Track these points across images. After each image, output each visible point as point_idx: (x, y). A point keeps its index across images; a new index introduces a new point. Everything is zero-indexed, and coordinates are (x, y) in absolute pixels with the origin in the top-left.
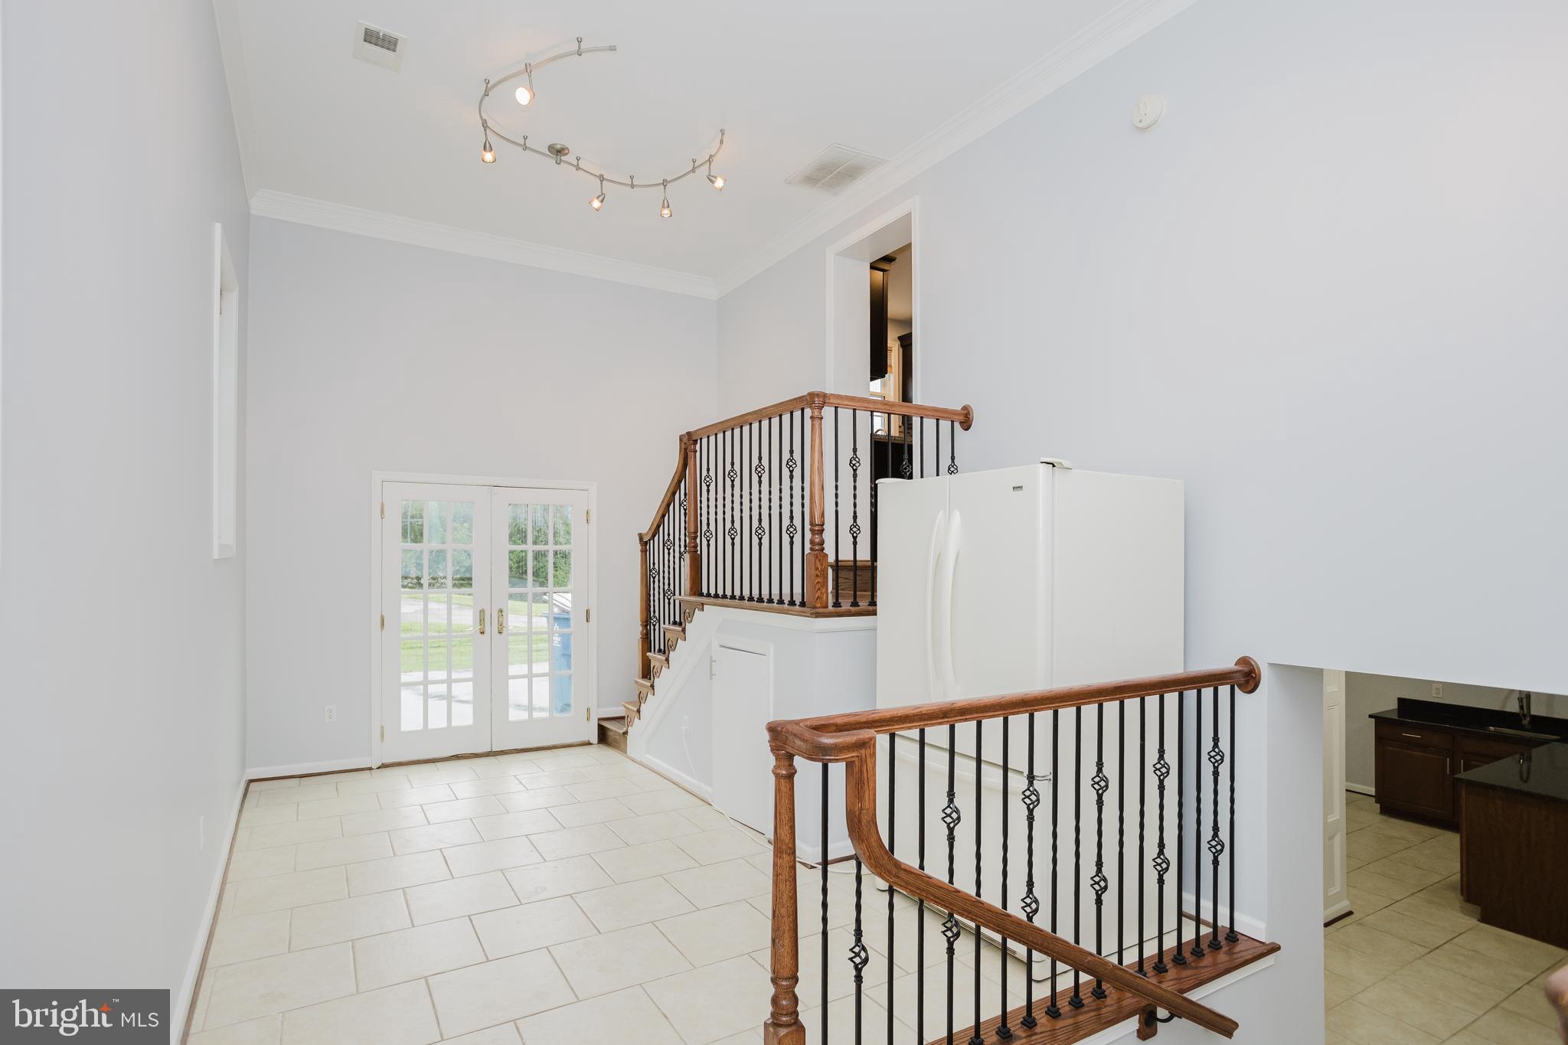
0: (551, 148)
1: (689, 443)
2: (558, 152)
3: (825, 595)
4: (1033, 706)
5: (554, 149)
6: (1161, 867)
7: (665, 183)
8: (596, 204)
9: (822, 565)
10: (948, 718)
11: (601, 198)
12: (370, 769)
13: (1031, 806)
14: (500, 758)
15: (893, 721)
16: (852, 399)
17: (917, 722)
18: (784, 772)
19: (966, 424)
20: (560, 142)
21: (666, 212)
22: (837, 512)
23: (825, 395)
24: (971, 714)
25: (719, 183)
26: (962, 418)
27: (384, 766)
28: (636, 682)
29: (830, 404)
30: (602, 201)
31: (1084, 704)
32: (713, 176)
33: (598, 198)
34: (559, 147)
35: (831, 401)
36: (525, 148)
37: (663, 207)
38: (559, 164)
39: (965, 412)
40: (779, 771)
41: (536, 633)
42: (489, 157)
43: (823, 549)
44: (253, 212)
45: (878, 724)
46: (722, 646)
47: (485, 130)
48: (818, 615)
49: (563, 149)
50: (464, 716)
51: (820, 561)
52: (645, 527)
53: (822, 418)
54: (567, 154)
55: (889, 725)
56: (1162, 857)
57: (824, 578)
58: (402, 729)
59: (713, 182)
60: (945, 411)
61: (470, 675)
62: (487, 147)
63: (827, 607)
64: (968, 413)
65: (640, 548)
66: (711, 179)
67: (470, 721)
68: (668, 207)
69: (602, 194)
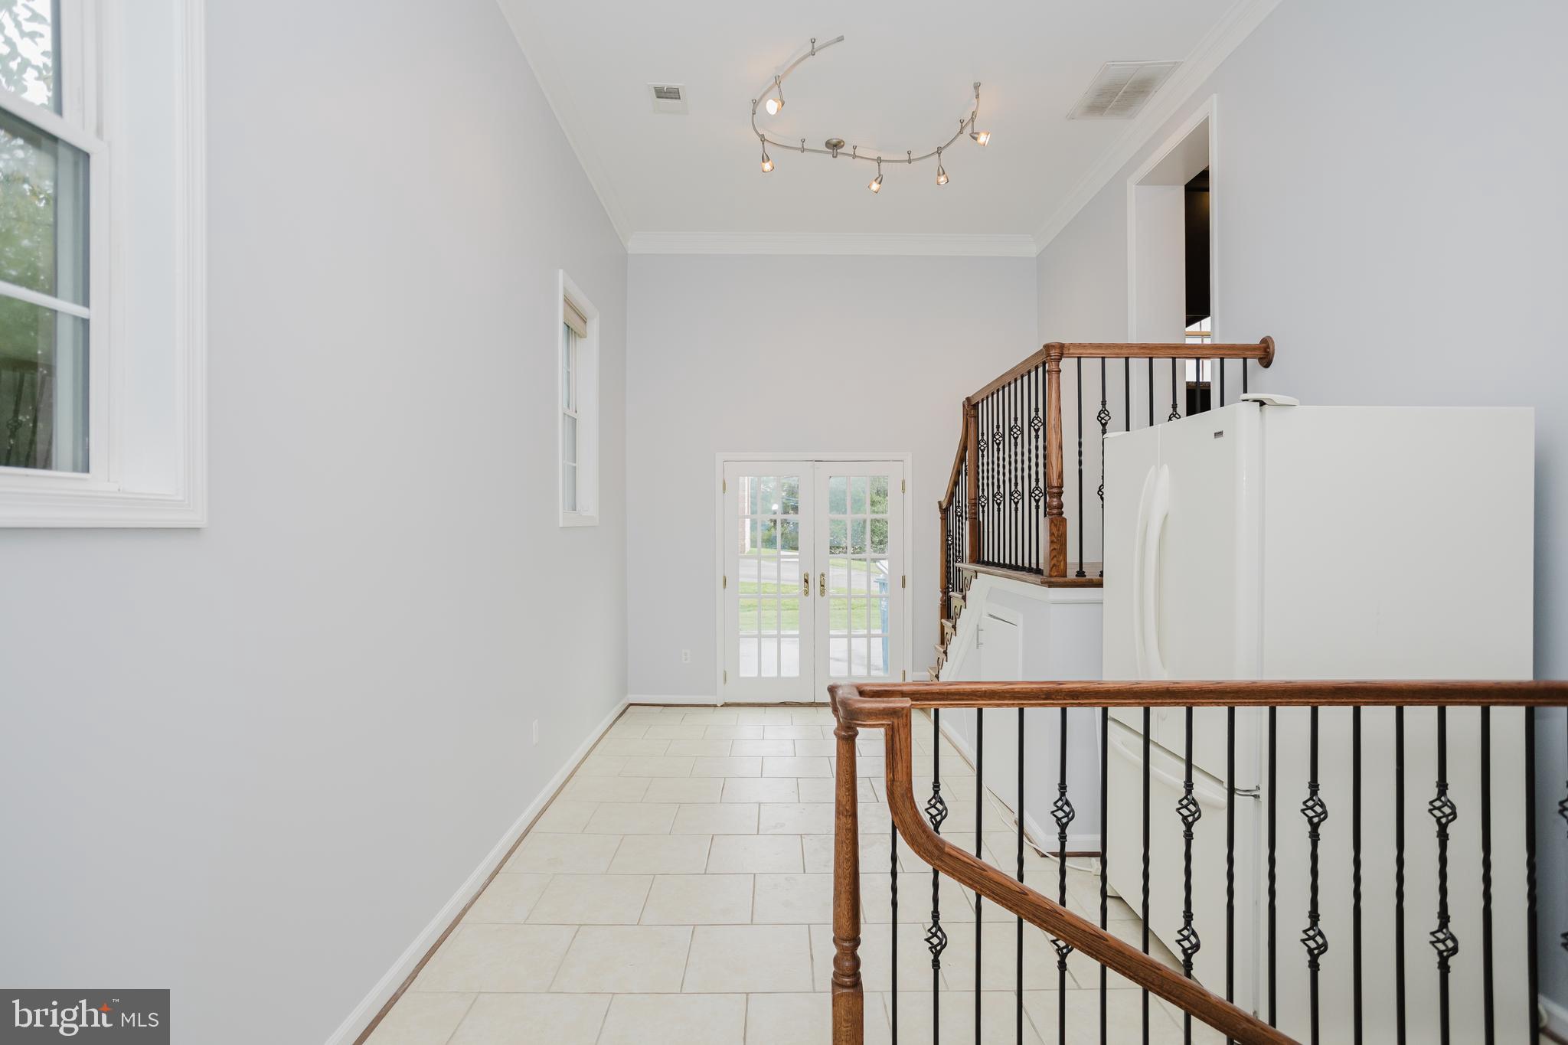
0: (828, 144)
1: (971, 408)
2: (834, 146)
3: (1062, 563)
4: (1188, 699)
5: (831, 144)
6: (1446, 945)
7: (939, 151)
8: (875, 186)
9: (1058, 530)
10: (1053, 700)
11: (879, 180)
12: (715, 706)
13: (1190, 819)
14: (820, 709)
15: (976, 695)
16: (1099, 346)
17: (1010, 700)
18: (844, 734)
19: (1266, 360)
20: (835, 137)
21: (942, 179)
22: (1080, 472)
23: (1062, 346)
24: (1086, 698)
25: (983, 138)
26: (1260, 353)
27: (726, 705)
28: (936, 648)
29: (1070, 356)
30: (880, 183)
31: (1281, 704)
32: (976, 133)
33: (876, 180)
34: (835, 141)
35: (1071, 351)
36: (803, 150)
37: (939, 175)
38: (836, 157)
39: (1264, 345)
40: (840, 732)
41: (855, 597)
42: (767, 166)
43: (1062, 513)
44: (629, 252)
45: (957, 697)
46: (991, 616)
47: (763, 144)
48: (1051, 585)
49: (839, 142)
50: (791, 667)
51: (1056, 525)
52: (942, 496)
53: (1060, 371)
54: (843, 145)
55: (972, 700)
56: (1444, 931)
57: (1061, 545)
58: (742, 675)
59: (975, 139)
60: (1232, 347)
61: (797, 632)
62: (765, 158)
63: (1066, 576)
64: (1268, 347)
65: (940, 515)
66: (974, 137)
67: (796, 674)
68: (944, 173)
69: (880, 175)
